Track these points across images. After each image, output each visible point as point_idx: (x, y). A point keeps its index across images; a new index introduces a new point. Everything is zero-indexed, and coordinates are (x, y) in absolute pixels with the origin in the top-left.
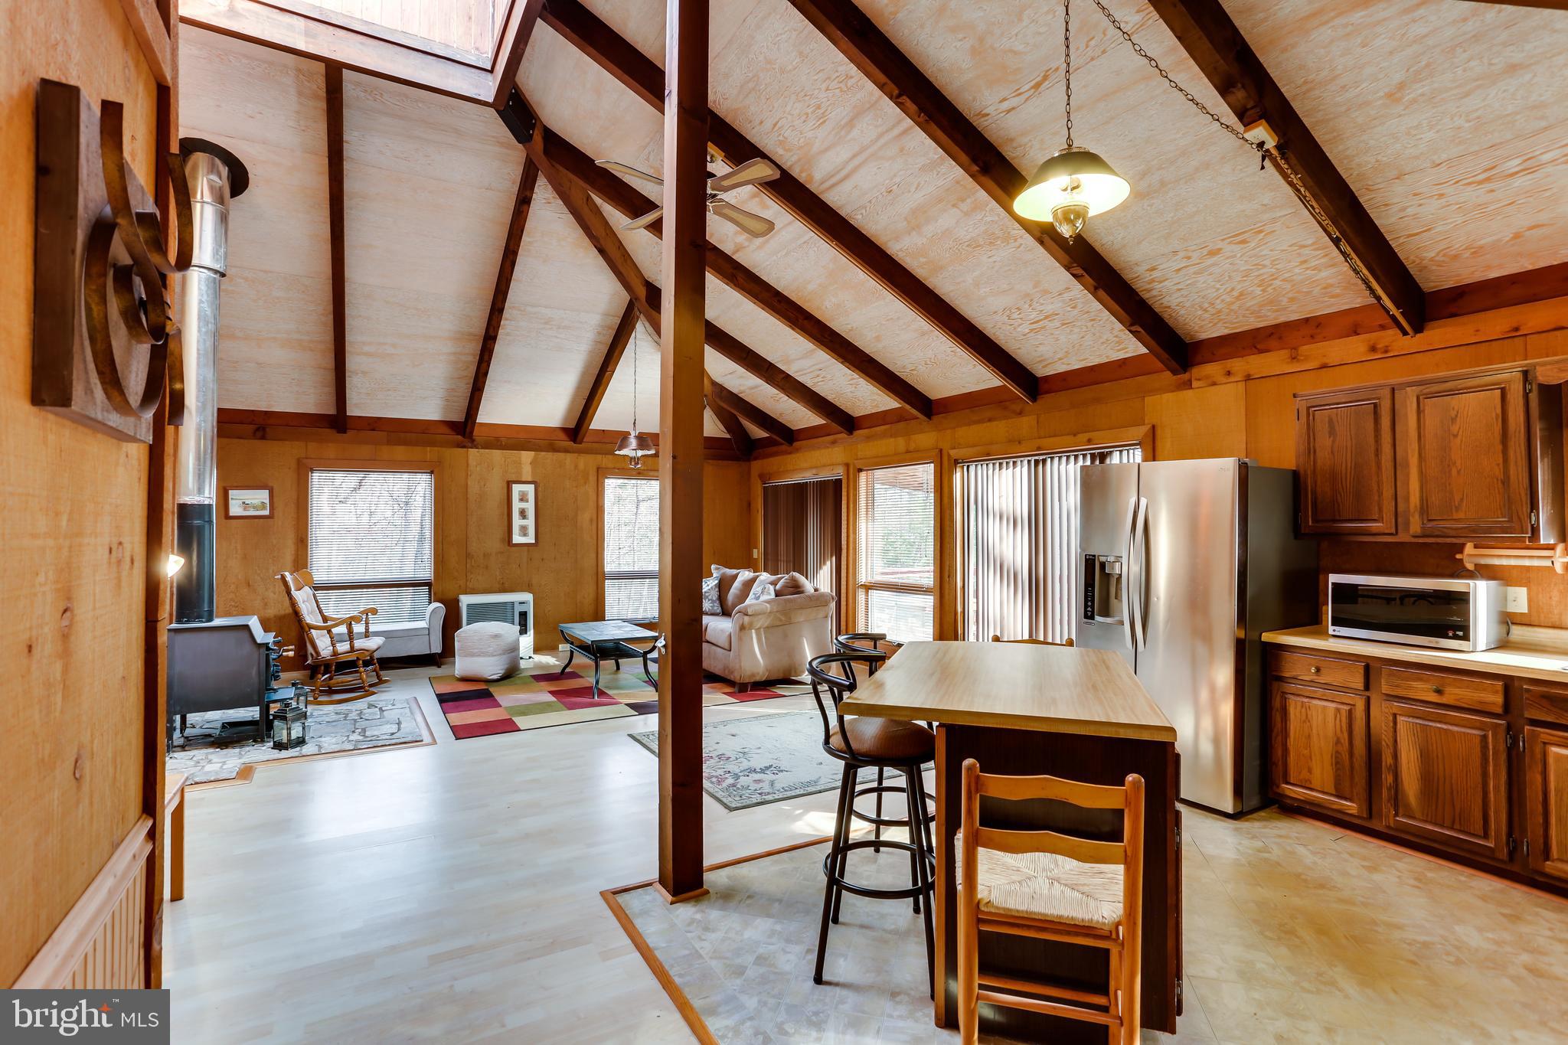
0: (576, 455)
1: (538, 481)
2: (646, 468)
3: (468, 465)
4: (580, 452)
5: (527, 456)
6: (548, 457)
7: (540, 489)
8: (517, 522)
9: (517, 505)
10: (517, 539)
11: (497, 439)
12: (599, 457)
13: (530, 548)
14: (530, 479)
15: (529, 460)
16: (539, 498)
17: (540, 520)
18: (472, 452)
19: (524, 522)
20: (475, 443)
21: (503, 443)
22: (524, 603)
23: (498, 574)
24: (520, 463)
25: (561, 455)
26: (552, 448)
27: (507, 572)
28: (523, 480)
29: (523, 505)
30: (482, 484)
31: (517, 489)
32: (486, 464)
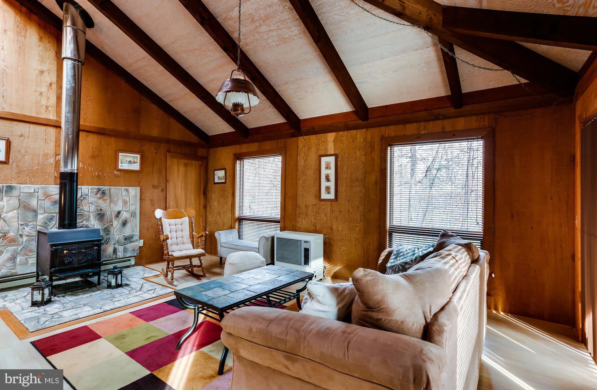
0: (365, 130)
1: (338, 153)
2: (426, 132)
3: (298, 147)
4: (367, 127)
5: (331, 136)
6: (344, 135)
7: (339, 159)
8: (324, 184)
9: (324, 172)
10: (324, 196)
11: (313, 128)
12: (383, 128)
13: (332, 202)
14: (332, 153)
15: (332, 139)
16: (339, 166)
17: (339, 182)
18: (301, 139)
19: (328, 184)
20: (301, 133)
21: (316, 130)
22: (307, 242)
23: (313, 219)
24: (327, 142)
25: (353, 132)
26: (348, 128)
27: (318, 218)
28: (329, 153)
29: (328, 172)
30: (305, 159)
31: (324, 160)
32: (307, 145)
